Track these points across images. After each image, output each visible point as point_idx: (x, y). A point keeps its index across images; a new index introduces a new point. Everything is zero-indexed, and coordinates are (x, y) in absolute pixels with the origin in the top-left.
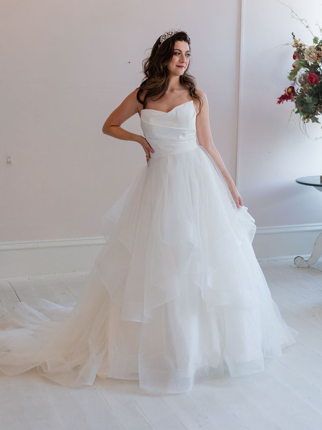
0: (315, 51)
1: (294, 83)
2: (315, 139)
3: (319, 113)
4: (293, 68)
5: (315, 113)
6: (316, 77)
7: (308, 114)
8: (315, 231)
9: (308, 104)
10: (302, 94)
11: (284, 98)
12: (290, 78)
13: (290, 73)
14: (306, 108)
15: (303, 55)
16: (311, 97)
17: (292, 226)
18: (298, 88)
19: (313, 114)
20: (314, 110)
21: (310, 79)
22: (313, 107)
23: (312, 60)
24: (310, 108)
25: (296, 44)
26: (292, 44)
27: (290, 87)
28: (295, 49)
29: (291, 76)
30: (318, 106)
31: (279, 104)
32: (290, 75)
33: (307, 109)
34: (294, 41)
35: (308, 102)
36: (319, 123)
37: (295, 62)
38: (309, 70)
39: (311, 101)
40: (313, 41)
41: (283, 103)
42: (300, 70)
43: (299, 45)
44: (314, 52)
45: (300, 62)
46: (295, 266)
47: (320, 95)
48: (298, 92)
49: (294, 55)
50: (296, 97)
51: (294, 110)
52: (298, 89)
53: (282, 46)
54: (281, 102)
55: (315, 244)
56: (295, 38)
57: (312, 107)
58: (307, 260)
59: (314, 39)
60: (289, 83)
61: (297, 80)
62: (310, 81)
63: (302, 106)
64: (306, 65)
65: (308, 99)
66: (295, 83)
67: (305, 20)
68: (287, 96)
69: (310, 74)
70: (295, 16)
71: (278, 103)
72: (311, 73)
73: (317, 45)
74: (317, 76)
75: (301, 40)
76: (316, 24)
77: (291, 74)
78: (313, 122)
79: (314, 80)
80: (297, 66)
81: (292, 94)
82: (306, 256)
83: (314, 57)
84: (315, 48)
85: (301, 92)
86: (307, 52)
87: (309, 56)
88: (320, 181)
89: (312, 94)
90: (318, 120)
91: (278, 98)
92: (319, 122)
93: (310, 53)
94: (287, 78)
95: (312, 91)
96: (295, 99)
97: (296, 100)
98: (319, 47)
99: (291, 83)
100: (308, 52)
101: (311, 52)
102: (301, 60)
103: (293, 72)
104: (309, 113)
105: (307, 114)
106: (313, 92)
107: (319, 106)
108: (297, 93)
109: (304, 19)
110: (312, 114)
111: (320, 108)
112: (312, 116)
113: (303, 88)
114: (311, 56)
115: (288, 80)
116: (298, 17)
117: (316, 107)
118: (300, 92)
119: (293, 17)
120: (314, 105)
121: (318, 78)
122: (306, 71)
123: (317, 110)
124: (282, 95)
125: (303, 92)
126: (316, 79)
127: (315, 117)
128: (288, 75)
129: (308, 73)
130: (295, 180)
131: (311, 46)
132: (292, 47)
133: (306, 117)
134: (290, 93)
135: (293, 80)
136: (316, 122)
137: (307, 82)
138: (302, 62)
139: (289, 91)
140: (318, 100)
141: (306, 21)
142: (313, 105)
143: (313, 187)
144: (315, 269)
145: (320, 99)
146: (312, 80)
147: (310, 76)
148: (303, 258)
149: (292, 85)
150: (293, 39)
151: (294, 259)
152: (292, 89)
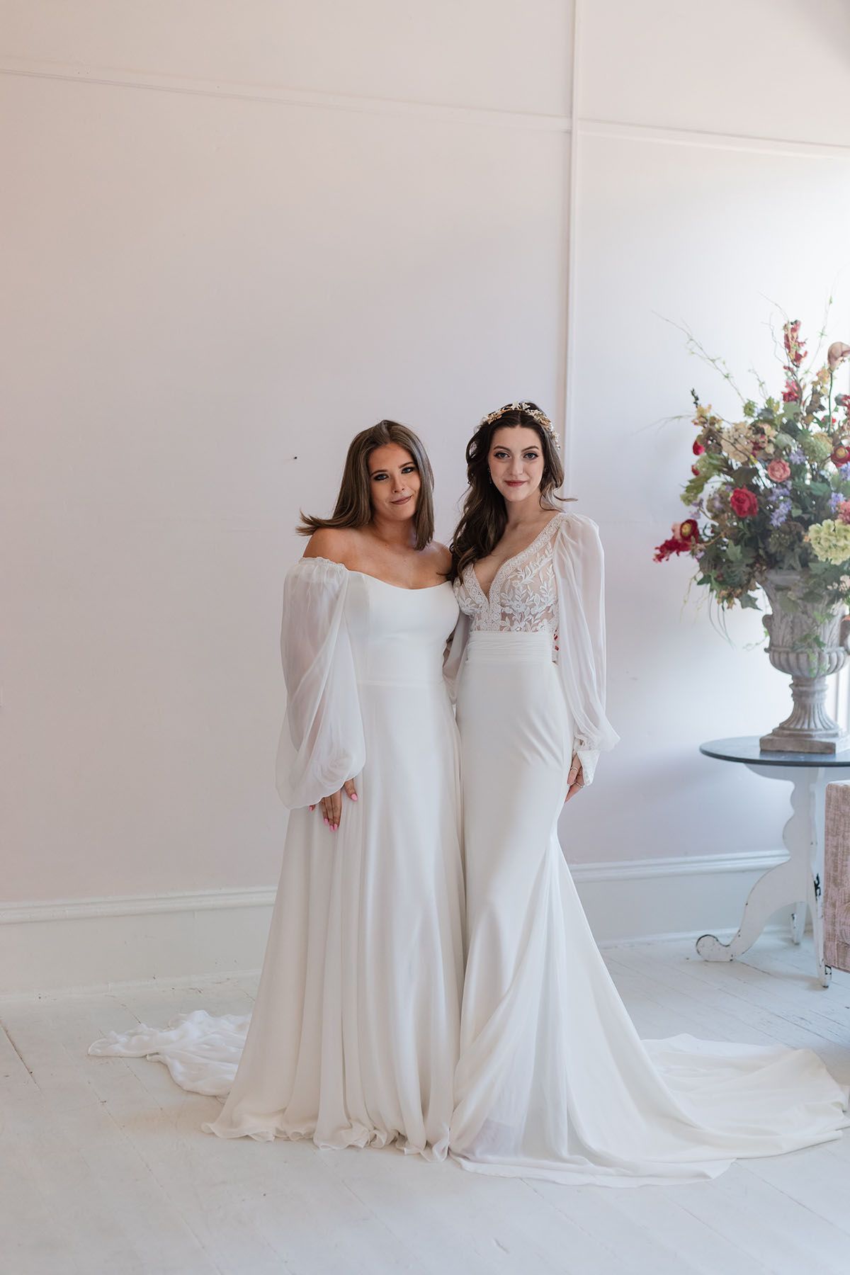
0: (749, 435)
1: (697, 513)
2: (744, 648)
3: (758, 585)
4: (693, 476)
5: (748, 586)
6: (751, 497)
7: (731, 587)
8: (743, 871)
9: (732, 562)
10: (716, 538)
11: (671, 547)
12: (687, 500)
13: (688, 487)
14: (728, 573)
15: (720, 445)
16: (739, 547)
17: (689, 859)
18: (705, 523)
19: (744, 588)
20: (746, 577)
21: (737, 503)
22: (744, 570)
23: (740, 457)
24: (737, 572)
25: (702, 416)
26: (690, 416)
27: (688, 521)
28: (699, 430)
29: (689, 495)
30: (755, 568)
31: (659, 563)
32: (686, 491)
33: (730, 577)
34: (696, 409)
35: (732, 558)
36: (759, 609)
37: (698, 461)
38: (732, 480)
39: (740, 556)
40: (742, 410)
41: (667, 560)
42: (709, 481)
43: (708, 418)
44: (746, 437)
45: (711, 461)
46: (699, 958)
47: (760, 541)
48: (705, 535)
49: (696, 444)
50: (703, 546)
51: (695, 578)
52: (705, 527)
53: (667, 422)
54: (663, 557)
55: (747, 904)
56: (698, 402)
57: (741, 571)
58: (726, 944)
59: (746, 405)
60: (686, 512)
61: (705, 504)
62: (735, 508)
63: (715, 568)
64: (725, 469)
65: (733, 551)
66: (701, 512)
67: (722, 360)
68: (680, 544)
69: (735, 492)
70: (696, 350)
71: (657, 560)
72: (738, 489)
73: (751, 421)
74: (754, 495)
75: (713, 406)
76: (749, 371)
77: (688, 489)
78: (743, 607)
79: (746, 506)
80: (704, 469)
81: (692, 537)
82: (726, 933)
83: (746, 449)
84: (750, 429)
85: (713, 535)
86: (729, 437)
87: (735, 447)
88: (759, 749)
89: (742, 538)
90: (757, 603)
91: (657, 548)
92: (759, 607)
93: (736, 440)
94: (679, 499)
95: (742, 532)
96: (701, 550)
97: (703, 553)
98: (760, 425)
99: (690, 512)
100: (732, 438)
101: (740, 437)
102: (713, 455)
103: (693, 484)
104: (734, 586)
105: (729, 587)
106: (745, 534)
107: (758, 568)
108: (703, 537)
109: (719, 359)
110: (742, 588)
111: (760, 572)
112: (741, 593)
113: (717, 524)
114: (737, 446)
115: (683, 504)
116: (705, 353)
117: (751, 571)
118: (712, 532)
119: (693, 353)
120: (747, 565)
121: (756, 499)
122: (724, 484)
123: (752, 579)
124: (666, 541)
125: (720, 533)
126: (753, 502)
127: (749, 596)
128: (683, 491)
129: (731, 487)
130: (698, 749)
131: (738, 422)
132: (693, 424)
133: (726, 596)
134: (687, 535)
135: (696, 505)
136: (751, 607)
137: (729, 509)
138: (715, 462)
139: (684, 531)
140: (755, 554)
141: (724, 363)
142: (744, 566)
143: (742, 765)
144: (748, 965)
145: (761, 552)
146: (741, 504)
147: (737, 496)
148: (719, 939)
149: (692, 516)
150: (695, 405)
151: (696, 941)
152: (692, 527)
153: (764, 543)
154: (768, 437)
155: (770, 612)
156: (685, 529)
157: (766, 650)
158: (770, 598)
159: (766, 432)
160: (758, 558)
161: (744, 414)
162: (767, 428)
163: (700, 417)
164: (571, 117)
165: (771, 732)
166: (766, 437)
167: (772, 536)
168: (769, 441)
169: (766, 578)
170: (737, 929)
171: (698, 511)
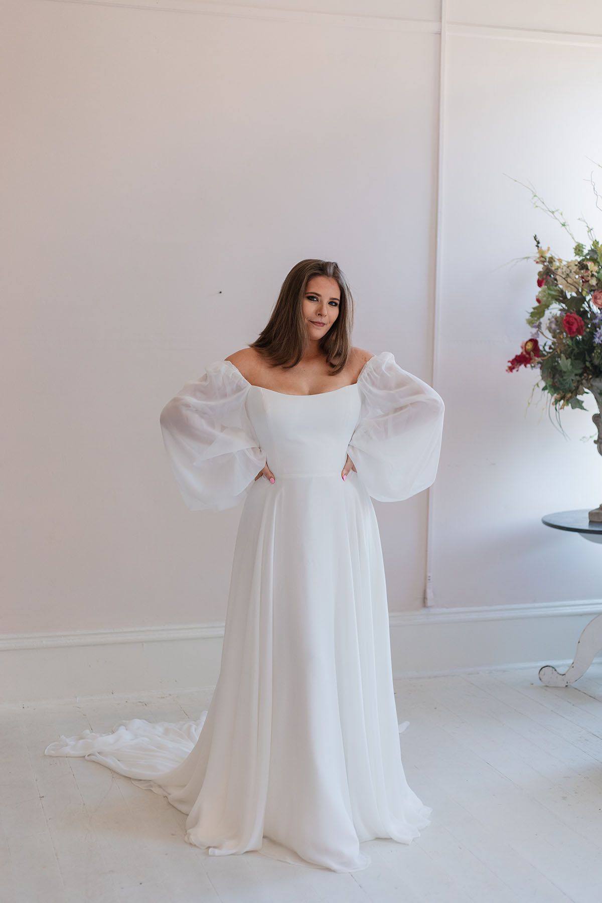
0: (578, 271)
1: (537, 334)
2: (581, 440)
3: (586, 390)
4: (537, 304)
5: (577, 391)
6: (578, 320)
7: (563, 392)
8: (581, 615)
9: (565, 372)
10: (552, 353)
11: (520, 360)
12: (530, 323)
13: (531, 313)
14: (560, 381)
15: (556, 280)
16: (569, 360)
17: (536, 605)
18: (546, 341)
19: (574, 393)
20: (576, 384)
21: (567, 325)
22: (573, 378)
23: (572, 289)
24: (568, 380)
25: (542, 257)
26: (534, 257)
27: (531, 340)
28: (540, 268)
29: (532, 319)
30: (583, 377)
31: (510, 373)
32: (531, 316)
33: (562, 384)
34: (538, 251)
35: (564, 369)
36: (586, 410)
37: (540, 292)
38: (566, 308)
39: (570, 367)
40: (573, 251)
41: (517, 371)
42: (550, 308)
43: (548, 258)
44: (575, 272)
45: (550, 292)
46: (540, 683)
47: (587, 356)
48: (545, 350)
49: (539, 279)
50: (539, 359)
51: (537, 385)
52: (545, 344)
53: (517, 262)
54: (514, 368)
55: (579, 642)
56: (539, 245)
57: (570, 379)
58: (563, 673)
59: (576, 247)
60: (528, 333)
61: (544, 326)
62: (566, 329)
63: (553, 378)
64: (561, 299)
65: (564, 363)
66: (539, 332)
67: (560, 211)
68: (527, 358)
69: (567, 316)
70: (539, 204)
71: (509, 371)
72: (569, 314)
73: (579, 259)
74: (581, 319)
75: (551, 249)
76: (579, 219)
77: (532, 314)
78: (572, 408)
79: (575, 328)
80: (545, 299)
81: (533, 352)
82: (563, 664)
83: (575, 282)
84: (578, 265)
85: (551, 351)
86: (563, 272)
87: (567, 281)
88: (588, 521)
89: (572, 353)
90: (584, 405)
91: (509, 362)
92: (585, 408)
93: (568, 274)
94: (526, 322)
95: (571, 348)
96: (540, 363)
98: (585, 263)
99: (531, 333)
100: (565, 273)
101: (571, 272)
102: (551, 287)
103: (536, 311)
104: (565, 391)
105: (561, 392)
107: (585, 377)
108: (543, 352)
109: (557, 211)
110: (572, 393)
111: (587, 380)
112: (571, 397)
113: (556, 342)
114: (569, 280)
115: (528, 327)
116: (547, 208)
117: (581, 379)
118: (550, 349)
119: (537, 207)
120: (576, 375)
121: (582, 322)
122: (561, 310)
123: (581, 386)
124: (517, 356)
125: (556, 349)
126: (580, 324)
127: (577, 399)
128: (528, 316)
129: (565, 312)
130: (541, 518)
131: (570, 260)
132: (535, 263)
133: (559, 399)
134: (529, 351)
135: (536, 327)
136: (579, 408)
137: (563, 330)
138: (553, 293)
139: (527, 347)
140: (583, 366)
141: (561, 214)
142: (573, 375)
143: (576, 534)
144: (580, 691)
145: (588, 364)
146: (571, 326)
147: (567, 320)
148: (556, 669)
149: (532, 336)
150: (537, 248)
151: (540, 668)
152: (534, 345)
153: (590, 357)
154: (591, 271)
155: (597, 411)
156: (529, 346)
157: (595, 442)
158: (597, 401)
159: (589, 268)
160: (586, 369)
161: (575, 254)
162: (590, 265)
163: (540, 257)
164: (441, 21)
165: (598, 507)
166: (589, 272)
167: (595, 351)
168: (593, 275)
169: (591, 385)
170: (571, 662)
171: (537, 331)
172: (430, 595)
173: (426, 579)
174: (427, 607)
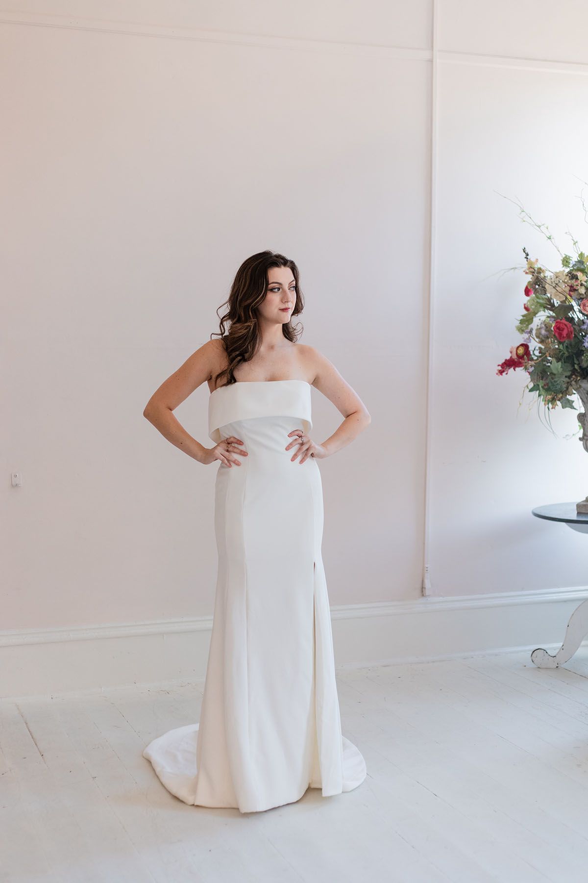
0: (566, 281)
1: (529, 339)
2: (564, 438)
3: (574, 392)
4: (525, 312)
5: (566, 392)
6: (568, 326)
8: (570, 601)
9: (555, 375)
10: (543, 357)
11: (510, 364)
12: (521, 330)
13: (521, 320)
14: (552, 383)
15: (545, 288)
16: (560, 363)
18: (535, 346)
19: (564, 394)
20: (565, 386)
21: (558, 330)
22: (564, 380)
23: (560, 297)
24: (558, 382)
25: (531, 268)
26: (522, 268)
27: (522, 345)
28: (529, 278)
29: (522, 326)
30: (572, 379)
31: (501, 376)
32: (520, 323)
33: (553, 385)
34: (527, 263)
35: (555, 372)
36: (575, 409)
37: (529, 301)
38: (554, 314)
39: (560, 370)
40: (561, 262)
41: (507, 374)
42: (537, 315)
43: (536, 269)
44: (564, 282)
45: (538, 300)
46: (533, 665)
47: (575, 359)
48: (534, 355)
49: (527, 288)
50: (533, 363)
51: (527, 387)
52: (535, 349)
53: (505, 272)
54: (503, 371)
55: (568, 626)
56: (528, 257)
57: (562, 381)
58: (553, 655)
59: (564, 259)
60: (521, 339)
61: (534, 332)
62: (557, 335)
63: (542, 379)
64: (548, 306)
65: (556, 366)
66: (531, 338)
67: (546, 226)
68: (516, 362)
69: (557, 322)
70: (527, 218)
71: (499, 374)
72: (559, 320)
73: (568, 270)
74: (571, 324)
75: (539, 260)
76: (566, 233)
77: (522, 322)
78: (563, 408)
79: (565, 333)
80: (533, 307)
81: (525, 356)
82: (553, 647)
83: (564, 291)
84: (567, 275)
85: (540, 355)
86: (552, 282)
87: (556, 290)
88: (576, 512)
89: (563, 356)
90: (574, 404)
91: (499, 365)
92: (575, 407)
93: (557, 284)
94: (516, 329)
95: (562, 352)
96: (531, 366)
97: (533, 368)
98: (575, 273)
99: (523, 338)
101: (559, 282)
102: (539, 296)
103: (525, 318)
104: (556, 393)
105: (553, 393)
106: (564, 353)
108: (533, 356)
109: (543, 225)
110: (562, 394)
111: (575, 382)
112: (562, 397)
113: (543, 347)
114: (558, 288)
115: (518, 333)
116: (534, 222)
117: (569, 380)
118: (539, 353)
119: (524, 221)
120: (566, 377)
121: (572, 328)
122: (548, 317)
123: (570, 387)
124: (506, 360)
125: (545, 354)
126: (570, 330)
127: (568, 399)
128: (517, 323)
129: (553, 319)
130: (531, 511)
131: (558, 271)
132: (524, 273)
133: (550, 399)
134: (521, 355)
135: (527, 333)
136: (569, 407)
137: (553, 336)
138: (541, 301)
139: (519, 352)
140: (572, 369)
141: (547, 228)
142: (564, 377)
143: (564, 524)
144: (570, 671)
145: (576, 366)
146: (561, 332)
147: (558, 326)
148: (547, 651)
149: (525, 341)
150: (526, 259)
151: (531, 653)
152: (525, 349)
153: (578, 360)
154: (581, 281)
155: (583, 411)
156: (520, 350)
157: (580, 439)
158: (583, 401)
159: (579, 278)
160: (574, 372)
161: (562, 265)
162: (580, 274)
163: (529, 268)
164: (433, 50)
165: (585, 499)
166: (579, 281)
167: (585, 355)
168: (582, 285)
169: (580, 386)
170: (562, 644)
171: (529, 337)
172: (428, 585)
173: (424, 570)
174: (425, 596)
